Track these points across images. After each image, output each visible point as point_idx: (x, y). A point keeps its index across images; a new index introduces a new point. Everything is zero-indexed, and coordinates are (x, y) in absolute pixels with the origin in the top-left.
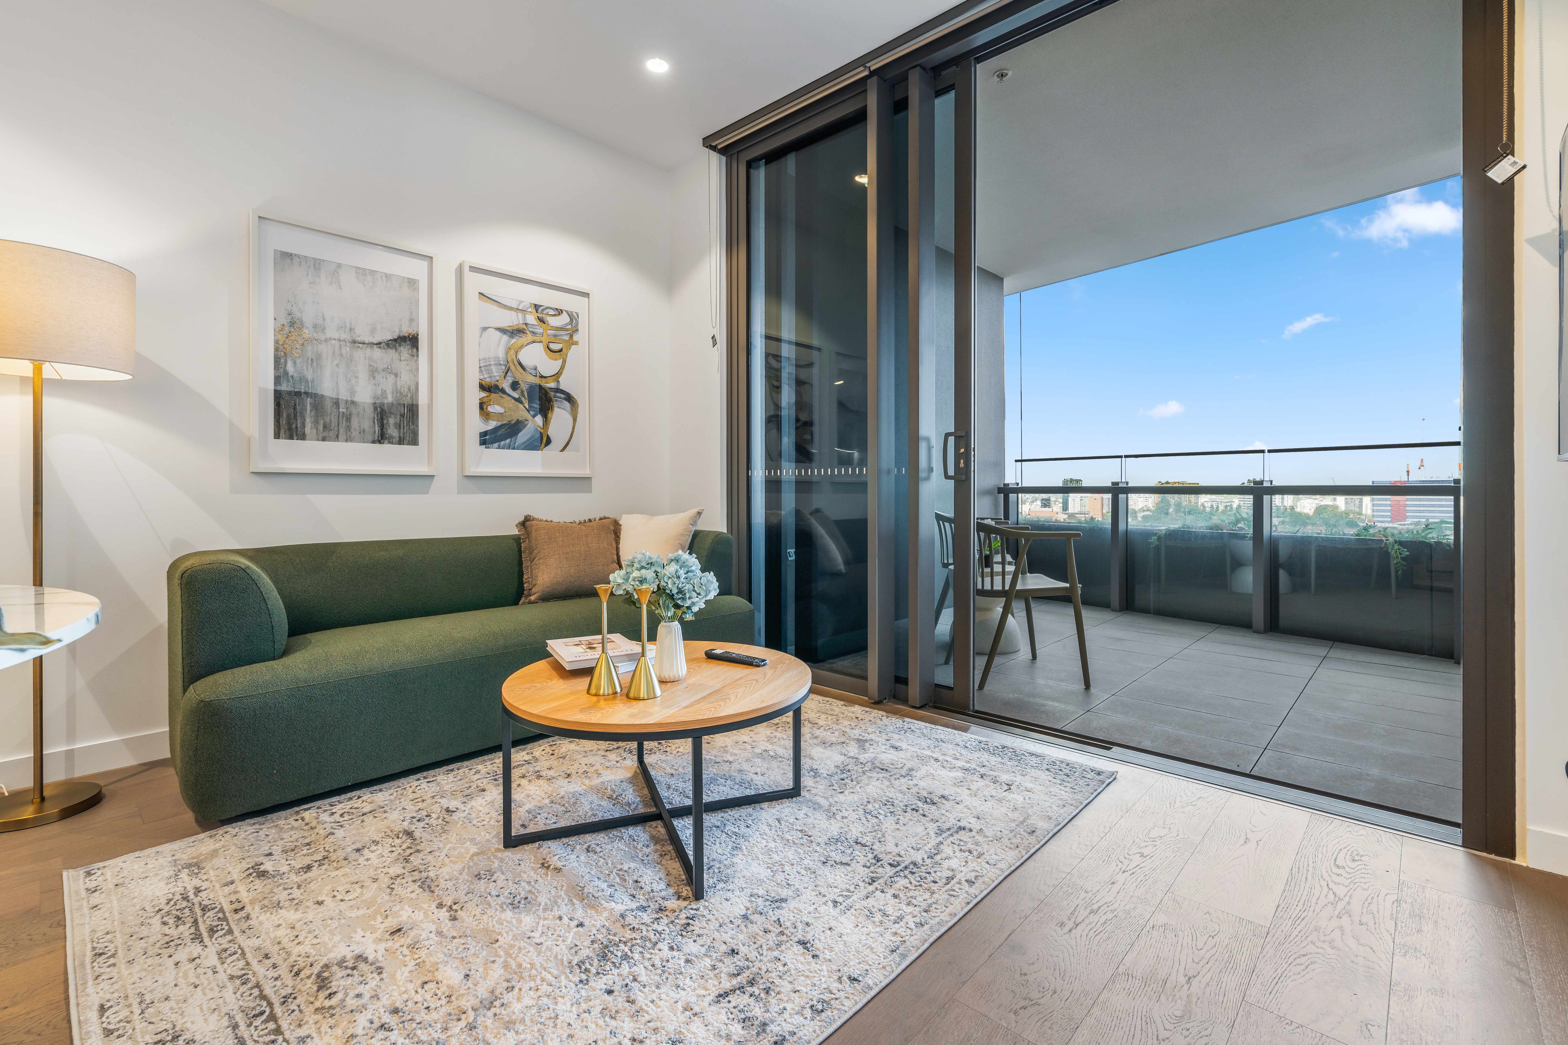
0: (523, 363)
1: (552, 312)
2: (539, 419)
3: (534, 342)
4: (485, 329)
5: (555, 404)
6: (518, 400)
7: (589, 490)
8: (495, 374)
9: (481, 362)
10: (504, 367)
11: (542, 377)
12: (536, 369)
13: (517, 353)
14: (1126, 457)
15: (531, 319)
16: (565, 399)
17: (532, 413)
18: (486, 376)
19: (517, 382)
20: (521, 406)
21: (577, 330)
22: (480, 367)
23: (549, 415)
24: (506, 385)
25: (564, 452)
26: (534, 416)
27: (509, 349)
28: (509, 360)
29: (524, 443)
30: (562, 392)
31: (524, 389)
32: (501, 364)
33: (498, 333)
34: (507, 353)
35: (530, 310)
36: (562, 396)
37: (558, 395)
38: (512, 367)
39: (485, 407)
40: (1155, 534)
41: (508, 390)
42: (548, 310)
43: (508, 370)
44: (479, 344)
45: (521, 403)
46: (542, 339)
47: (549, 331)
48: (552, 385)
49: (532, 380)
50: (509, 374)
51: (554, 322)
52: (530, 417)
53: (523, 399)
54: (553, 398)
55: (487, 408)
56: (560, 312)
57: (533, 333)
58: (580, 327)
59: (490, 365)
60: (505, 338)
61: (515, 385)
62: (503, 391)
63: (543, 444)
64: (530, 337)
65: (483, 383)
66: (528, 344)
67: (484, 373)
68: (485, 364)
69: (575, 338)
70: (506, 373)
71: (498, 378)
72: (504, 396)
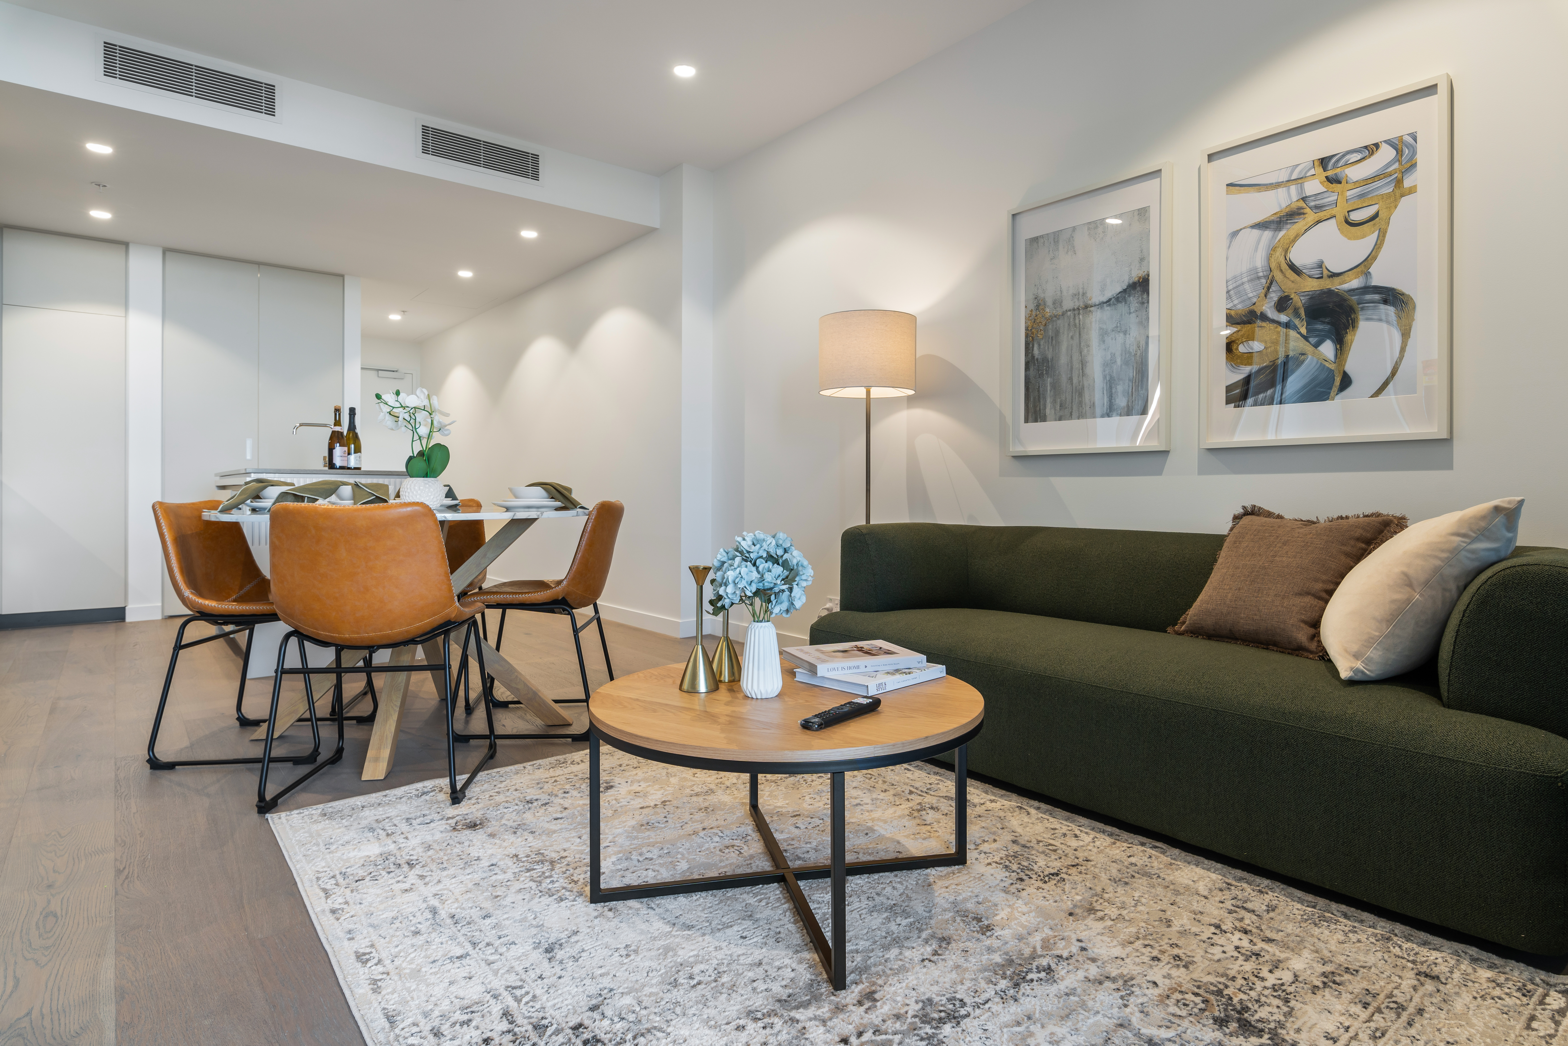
0: (1297, 263)
1: (1358, 156)
2: (1328, 349)
3: (1318, 222)
4: (1235, 234)
5: (1361, 316)
6: (1287, 325)
7: (1448, 465)
8: (1251, 295)
9: (1230, 283)
10: (1263, 281)
11: (1334, 275)
12: (1320, 265)
13: (1286, 251)
15: (1314, 187)
16: (1385, 302)
17: (1313, 340)
18: (1236, 302)
19: (1288, 296)
20: (1293, 333)
21: (1413, 166)
22: (1228, 292)
23: (1349, 337)
24: (1267, 307)
25: (1380, 397)
26: (1316, 345)
27: (1274, 249)
28: (1273, 266)
29: (1298, 391)
30: (1377, 289)
31: (1300, 304)
32: (1259, 278)
33: (1256, 232)
34: (1269, 257)
35: (1312, 172)
36: (1377, 297)
37: (1368, 297)
38: (1278, 276)
39: (1234, 347)
41: (1272, 314)
42: (1347, 157)
43: (1271, 283)
44: (1227, 258)
45: (1295, 328)
46: (1334, 211)
47: (1349, 193)
48: (1355, 283)
49: (1312, 285)
50: (1273, 288)
51: (1356, 173)
52: (1309, 348)
53: (1297, 322)
54: (1356, 306)
55: (1237, 349)
56: (1372, 149)
57: (1318, 208)
58: (1420, 158)
59: (1243, 284)
60: (1267, 234)
61: (1282, 304)
62: (1264, 317)
63: (1335, 389)
64: (1311, 217)
65: (1233, 313)
66: (1306, 231)
67: (1234, 298)
68: (1234, 285)
69: (1407, 183)
70: (1269, 288)
71: (1255, 300)
72: (1264, 324)
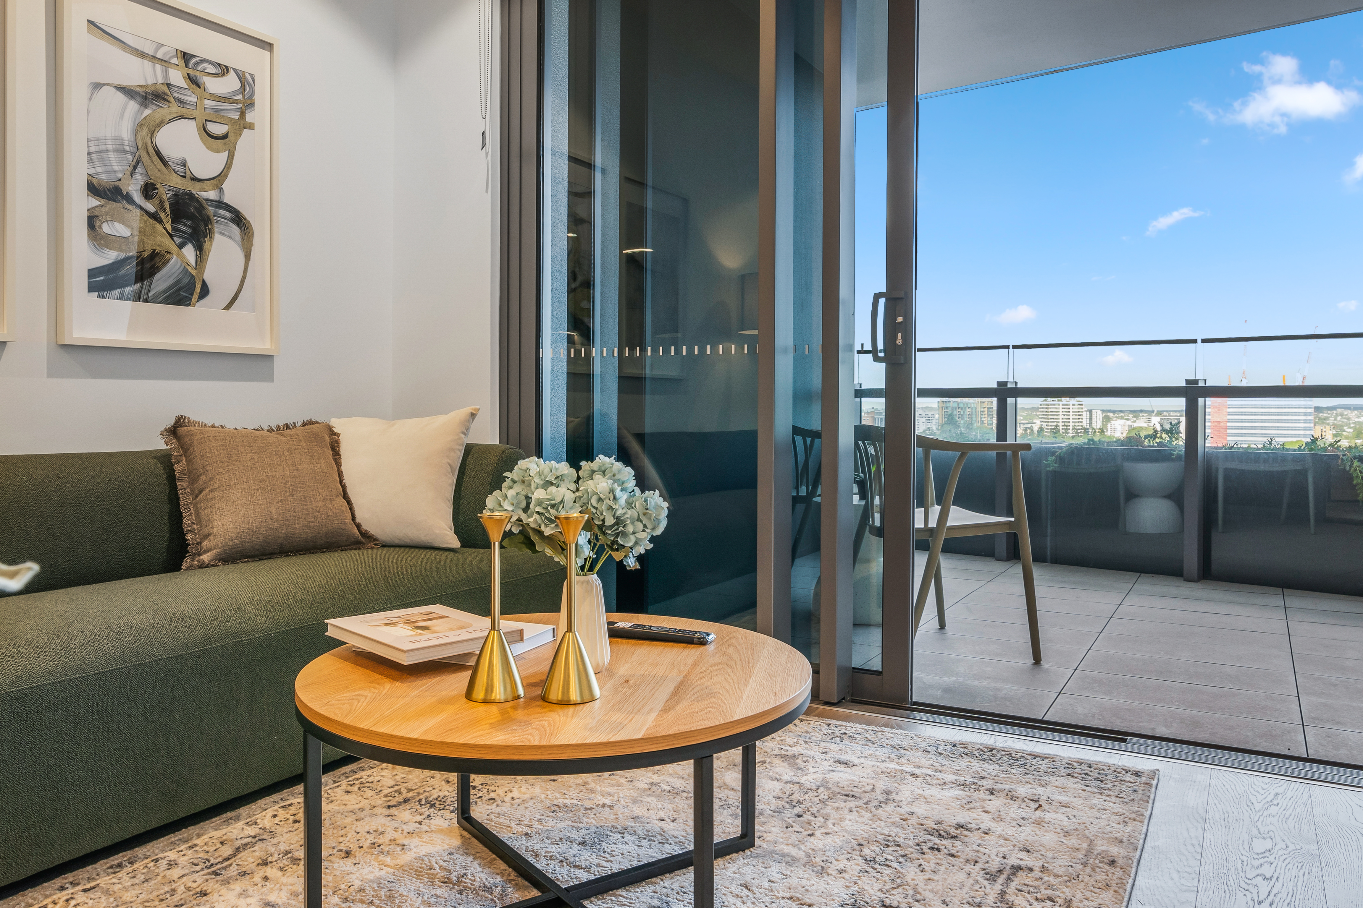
0: (165, 152)
1: (211, 69)
2: (189, 252)
3: (181, 117)
4: (97, 86)
5: (217, 228)
6: (154, 217)
7: (269, 378)
8: (116, 168)
9: (91, 143)
10: (130, 157)
11: (195, 179)
12: (184, 164)
13: (152, 133)
14: (1015, 347)
15: (177, 77)
16: (233, 221)
17: (178, 240)
18: (99, 170)
19: (153, 185)
20: (159, 227)
21: (251, 105)
22: (89, 154)
23: (206, 246)
24: (134, 188)
25: (231, 311)
26: (181, 246)
27: (141, 125)
28: (140, 144)
29: (165, 291)
30: (228, 208)
31: (165, 198)
32: (125, 152)
33: (121, 97)
34: (136, 133)
35: (175, 61)
36: (228, 214)
37: (222, 212)
38: (145, 158)
39: (97, 224)
40: (1053, 453)
41: (138, 198)
42: (205, 65)
43: (138, 163)
44: (88, 112)
45: (160, 221)
46: (195, 114)
47: (206, 102)
48: (212, 195)
49: (177, 183)
50: (139, 170)
51: (216, 86)
52: (174, 248)
53: (162, 215)
54: (212, 217)
55: (100, 227)
56: (224, 70)
57: (181, 102)
58: (257, 98)
59: (107, 151)
60: (133, 106)
61: (148, 190)
62: (128, 198)
63: (195, 296)
64: (175, 109)
65: (95, 182)
66: (171, 121)
67: (97, 164)
68: (97, 148)
69: (249, 117)
70: (135, 168)
71: (120, 175)
72: (130, 207)
